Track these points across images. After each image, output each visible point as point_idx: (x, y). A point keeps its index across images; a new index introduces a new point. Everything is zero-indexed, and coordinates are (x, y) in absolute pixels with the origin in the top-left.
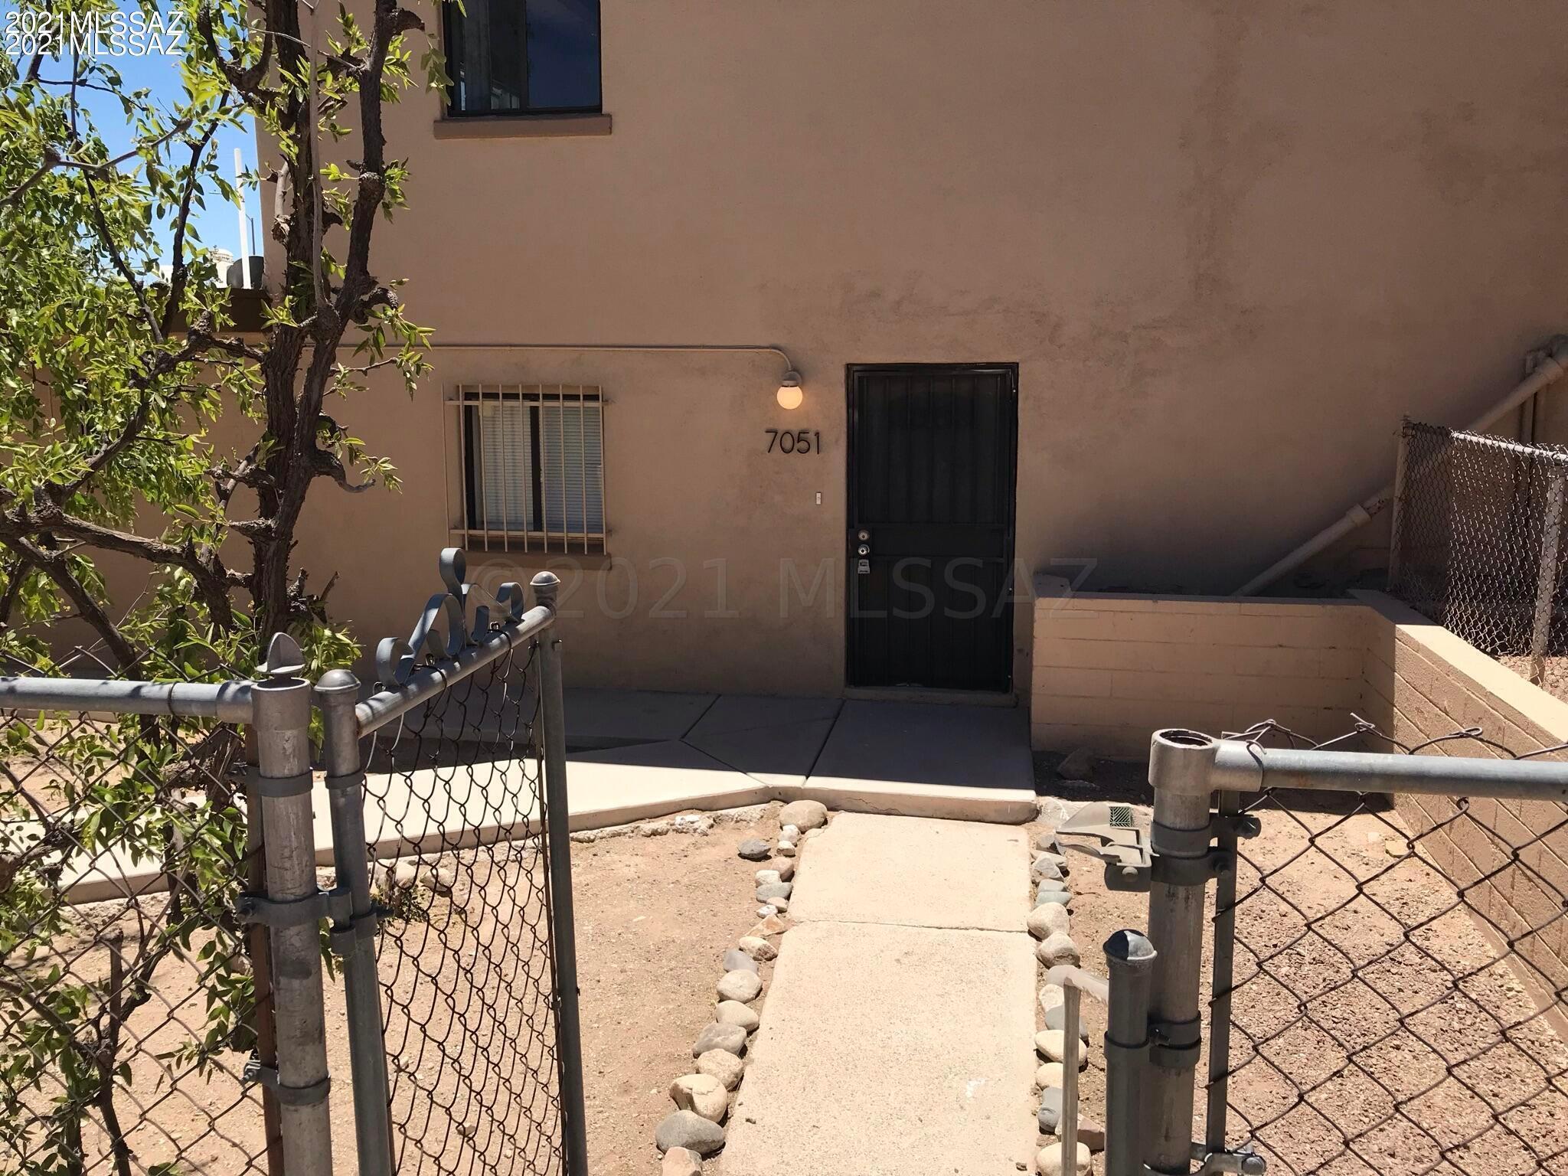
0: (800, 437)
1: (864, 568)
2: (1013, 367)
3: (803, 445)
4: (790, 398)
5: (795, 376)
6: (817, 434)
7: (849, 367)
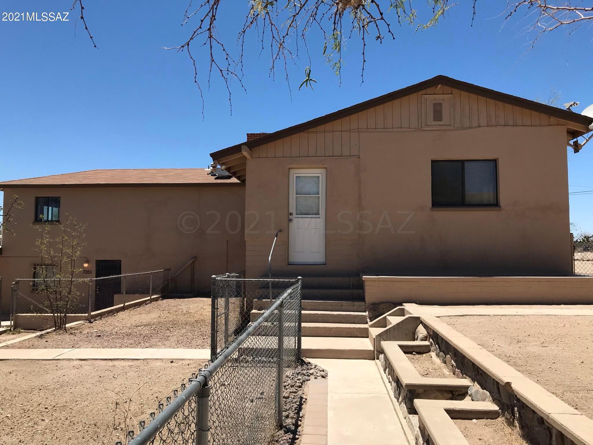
0: (88, 271)
1: (98, 292)
2: (121, 260)
3: (88, 273)
4: (86, 265)
5: (87, 262)
6: (91, 271)
7: (96, 260)
